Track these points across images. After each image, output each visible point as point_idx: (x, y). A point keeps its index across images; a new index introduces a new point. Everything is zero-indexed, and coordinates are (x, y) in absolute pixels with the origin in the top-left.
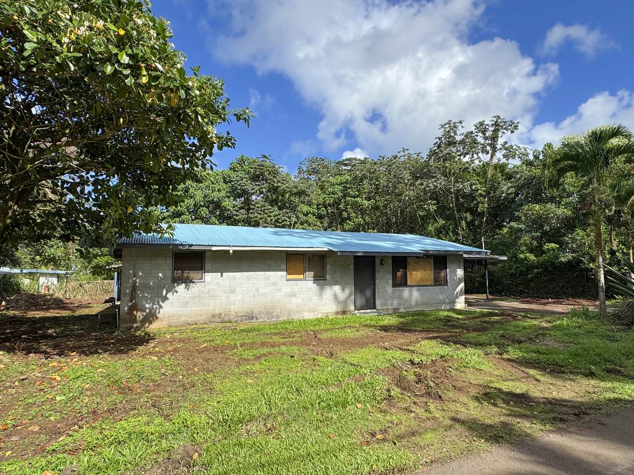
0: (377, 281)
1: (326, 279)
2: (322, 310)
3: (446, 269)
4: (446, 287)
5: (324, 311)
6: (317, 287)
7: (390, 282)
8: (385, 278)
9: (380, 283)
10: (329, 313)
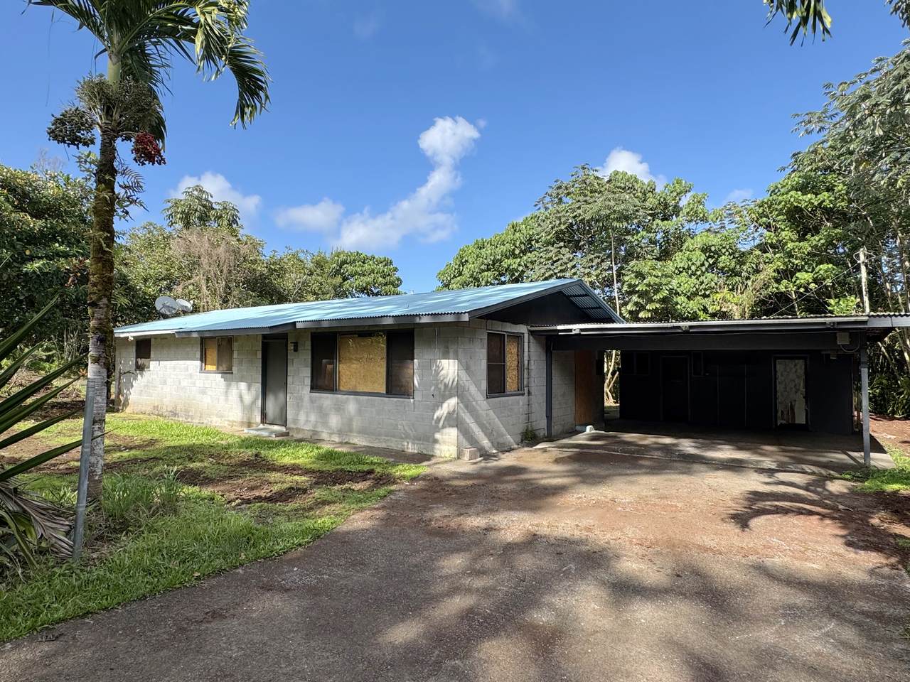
0: (290, 379)
1: (232, 373)
2: (228, 417)
3: (413, 359)
4: (412, 400)
5: (231, 419)
6: (224, 382)
7: (308, 381)
8: (301, 375)
9: (293, 383)
10: (235, 422)
